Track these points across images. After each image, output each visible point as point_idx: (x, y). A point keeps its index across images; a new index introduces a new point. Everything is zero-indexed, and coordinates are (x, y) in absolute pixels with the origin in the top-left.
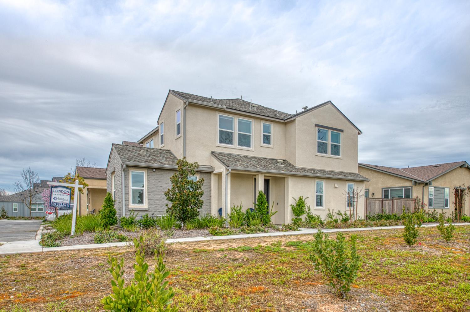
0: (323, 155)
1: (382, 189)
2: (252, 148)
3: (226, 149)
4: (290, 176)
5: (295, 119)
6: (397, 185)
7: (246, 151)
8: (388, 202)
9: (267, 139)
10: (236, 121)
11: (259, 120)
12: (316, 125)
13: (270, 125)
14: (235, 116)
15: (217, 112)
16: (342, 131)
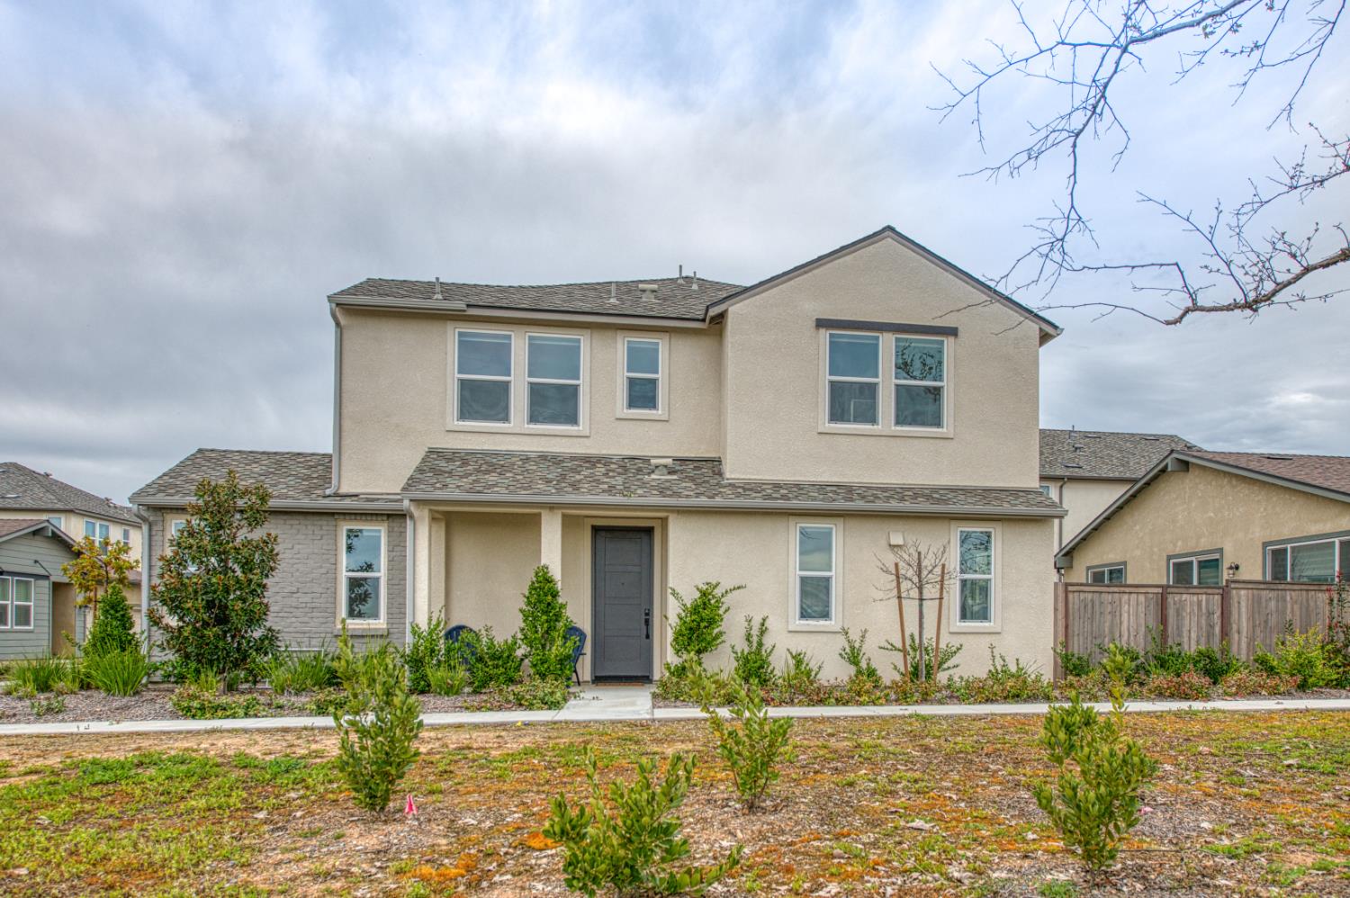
0: (855, 429)
1: (1265, 545)
2: (581, 428)
3: (483, 438)
4: (672, 511)
5: (726, 311)
6: (1314, 529)
7: (558, 439)
8: (1195, 598)
9: (642, 395)
10: (519, 344)
11: (609, 334)
12: (821, 324)
13: (658, 344)
14: (514, 327)
15: (449, 322)
16: (953, 332)
